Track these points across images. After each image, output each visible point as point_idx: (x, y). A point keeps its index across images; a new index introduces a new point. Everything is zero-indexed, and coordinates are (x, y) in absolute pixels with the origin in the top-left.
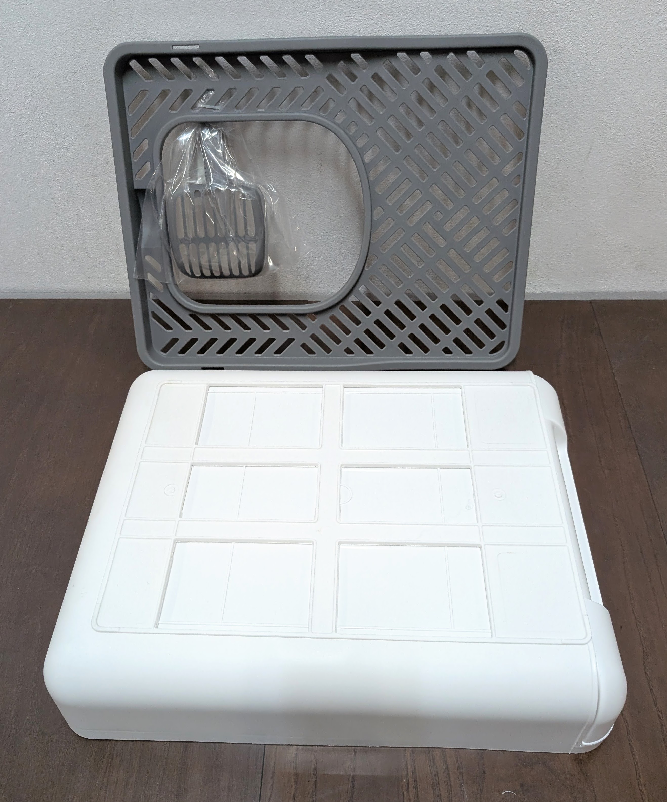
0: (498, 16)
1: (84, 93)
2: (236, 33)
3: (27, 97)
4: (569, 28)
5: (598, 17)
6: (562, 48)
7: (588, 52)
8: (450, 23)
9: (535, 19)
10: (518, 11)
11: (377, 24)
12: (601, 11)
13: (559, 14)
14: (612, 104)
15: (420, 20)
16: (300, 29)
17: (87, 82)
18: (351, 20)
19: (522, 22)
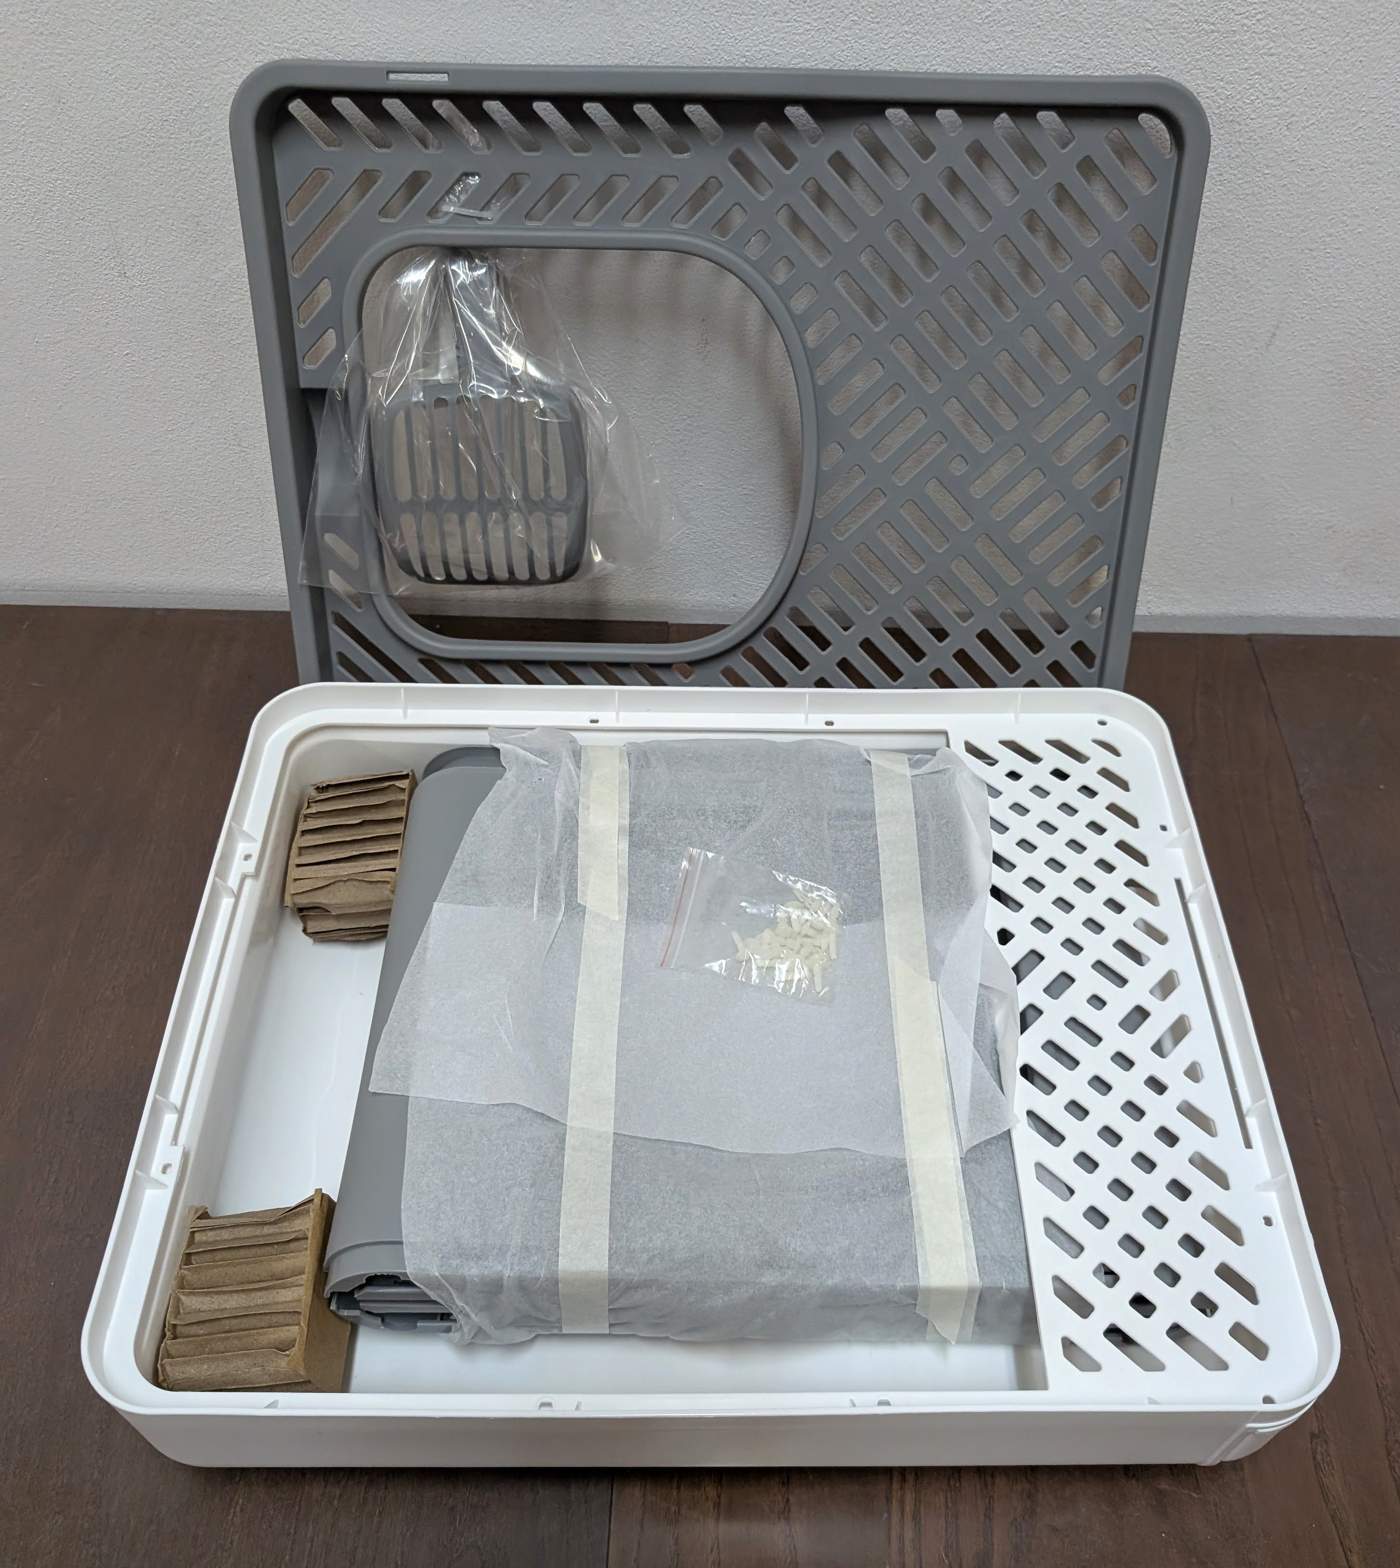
0: (1108, 37)
1: (183, 167)
2: (530, 48)
3: (54, 172)
4: (1257, 70)
5: (1319, 48)
6: (1237, 111)
7: (1290, 123)
8: (1002, 46)
9: (1185, 47)
10: (1151, 27)
11: (844, 42)
12: (1326, 36)
13: (1238, 37)
14: (1330, 235)
15: (938, 36)
16: (673, 45)
17: (191, 142)
18: (787, 30)
19: (1158, 52)
